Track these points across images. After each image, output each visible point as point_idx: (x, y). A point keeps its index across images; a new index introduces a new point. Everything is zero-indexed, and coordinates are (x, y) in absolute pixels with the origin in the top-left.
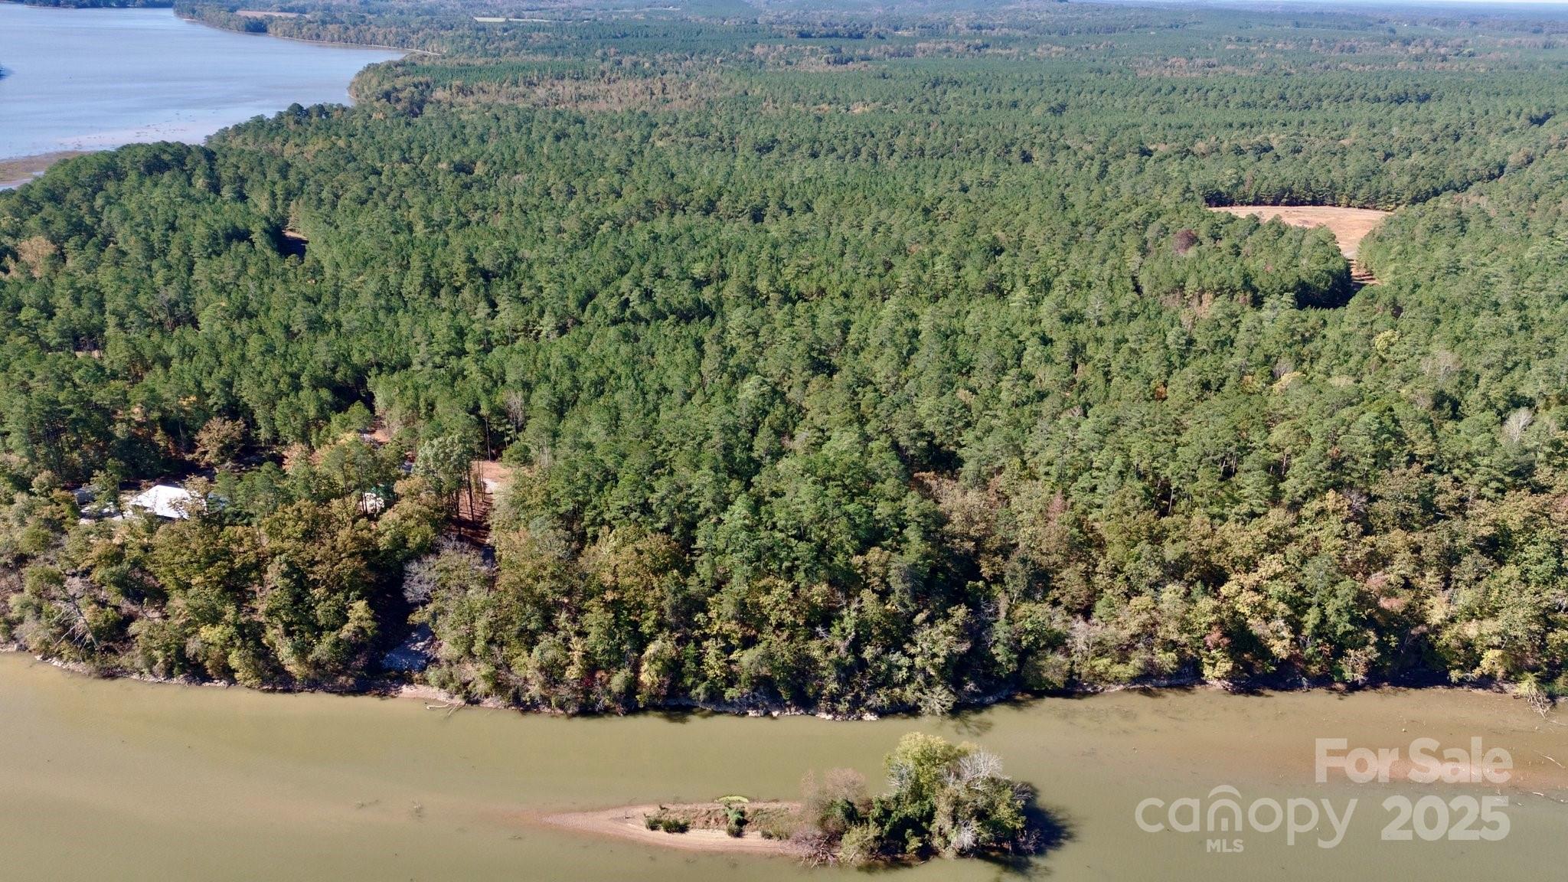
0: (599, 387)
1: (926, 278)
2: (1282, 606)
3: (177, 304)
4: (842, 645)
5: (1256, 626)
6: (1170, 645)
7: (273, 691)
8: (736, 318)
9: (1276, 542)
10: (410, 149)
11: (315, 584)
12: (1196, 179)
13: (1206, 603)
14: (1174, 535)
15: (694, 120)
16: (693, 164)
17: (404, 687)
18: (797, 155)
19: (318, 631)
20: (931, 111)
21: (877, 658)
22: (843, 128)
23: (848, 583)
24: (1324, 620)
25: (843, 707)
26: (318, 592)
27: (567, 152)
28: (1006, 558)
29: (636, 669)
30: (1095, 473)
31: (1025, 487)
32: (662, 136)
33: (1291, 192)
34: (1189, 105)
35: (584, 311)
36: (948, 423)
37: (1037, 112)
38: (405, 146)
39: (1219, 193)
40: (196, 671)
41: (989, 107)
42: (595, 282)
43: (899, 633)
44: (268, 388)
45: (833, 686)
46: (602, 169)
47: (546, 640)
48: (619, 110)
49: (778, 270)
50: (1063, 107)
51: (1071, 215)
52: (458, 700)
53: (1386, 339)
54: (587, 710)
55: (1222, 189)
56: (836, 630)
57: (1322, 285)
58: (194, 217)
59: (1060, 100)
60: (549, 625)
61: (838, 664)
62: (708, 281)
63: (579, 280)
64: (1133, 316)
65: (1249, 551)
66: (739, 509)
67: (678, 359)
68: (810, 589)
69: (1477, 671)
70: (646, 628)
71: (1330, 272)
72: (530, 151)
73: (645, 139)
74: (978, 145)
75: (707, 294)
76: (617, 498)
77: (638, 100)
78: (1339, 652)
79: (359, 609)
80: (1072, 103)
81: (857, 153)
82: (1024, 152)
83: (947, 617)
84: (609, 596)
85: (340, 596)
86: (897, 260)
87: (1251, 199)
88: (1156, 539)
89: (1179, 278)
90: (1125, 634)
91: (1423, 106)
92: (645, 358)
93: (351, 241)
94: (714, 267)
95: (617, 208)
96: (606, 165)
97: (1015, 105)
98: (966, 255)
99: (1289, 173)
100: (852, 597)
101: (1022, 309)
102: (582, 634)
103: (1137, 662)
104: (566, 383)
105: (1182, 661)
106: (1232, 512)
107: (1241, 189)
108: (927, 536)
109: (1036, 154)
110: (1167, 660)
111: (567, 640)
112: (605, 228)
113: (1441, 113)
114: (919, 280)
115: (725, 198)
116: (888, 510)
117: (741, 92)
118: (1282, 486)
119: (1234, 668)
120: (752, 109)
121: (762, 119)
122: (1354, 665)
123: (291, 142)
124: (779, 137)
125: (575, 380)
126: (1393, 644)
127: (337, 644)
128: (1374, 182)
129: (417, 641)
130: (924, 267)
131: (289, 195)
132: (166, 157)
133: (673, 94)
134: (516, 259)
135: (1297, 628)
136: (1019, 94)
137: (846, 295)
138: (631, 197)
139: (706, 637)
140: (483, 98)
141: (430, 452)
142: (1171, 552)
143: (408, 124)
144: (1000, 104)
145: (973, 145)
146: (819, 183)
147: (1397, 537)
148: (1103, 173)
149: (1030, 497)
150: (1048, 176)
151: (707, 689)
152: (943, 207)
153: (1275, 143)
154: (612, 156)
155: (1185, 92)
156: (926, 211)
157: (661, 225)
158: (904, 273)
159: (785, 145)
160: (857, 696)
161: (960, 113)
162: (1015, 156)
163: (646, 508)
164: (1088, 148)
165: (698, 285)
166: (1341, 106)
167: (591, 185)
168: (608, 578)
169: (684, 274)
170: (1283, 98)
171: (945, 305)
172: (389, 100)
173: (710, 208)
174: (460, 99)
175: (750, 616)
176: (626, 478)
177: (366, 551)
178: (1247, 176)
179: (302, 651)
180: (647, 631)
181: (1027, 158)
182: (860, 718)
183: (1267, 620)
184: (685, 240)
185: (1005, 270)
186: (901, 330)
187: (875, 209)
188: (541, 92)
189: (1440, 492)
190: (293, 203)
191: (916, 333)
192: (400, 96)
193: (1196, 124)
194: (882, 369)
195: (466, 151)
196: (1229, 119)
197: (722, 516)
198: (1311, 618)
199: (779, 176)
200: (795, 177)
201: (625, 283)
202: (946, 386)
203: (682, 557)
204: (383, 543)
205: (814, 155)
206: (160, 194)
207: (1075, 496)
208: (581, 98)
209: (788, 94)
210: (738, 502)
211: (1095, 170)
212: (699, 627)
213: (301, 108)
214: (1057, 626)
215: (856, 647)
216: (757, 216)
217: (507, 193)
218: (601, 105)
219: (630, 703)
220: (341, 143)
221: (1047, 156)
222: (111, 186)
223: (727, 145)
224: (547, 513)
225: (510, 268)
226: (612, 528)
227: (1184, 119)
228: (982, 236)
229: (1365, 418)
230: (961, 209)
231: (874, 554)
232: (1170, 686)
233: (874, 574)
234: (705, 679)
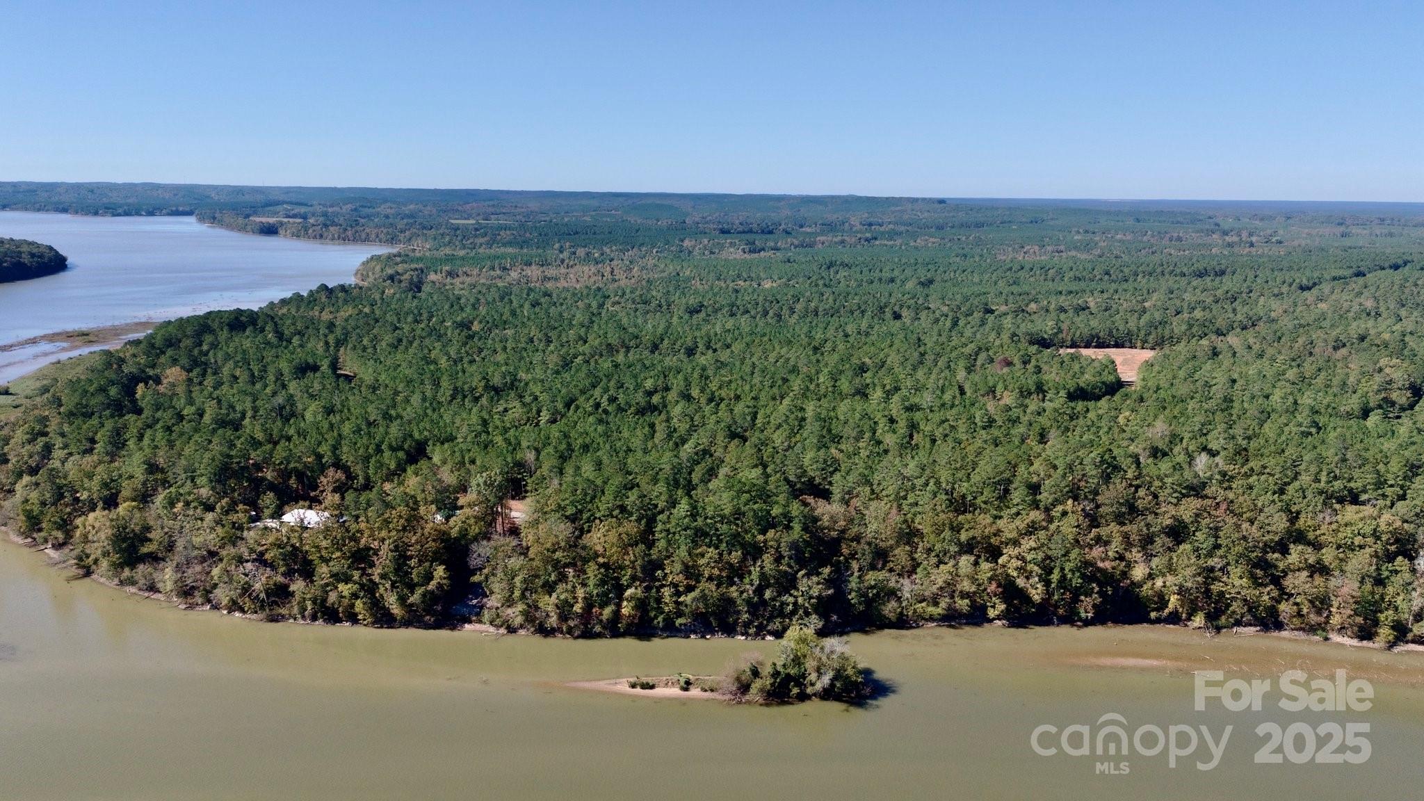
0: (586, 448)
1: (812, 387)
2: (1036, 568)
3: (284, 407)
4: (751, 590)
5: (1021, 582)
6: (964, 595)
7: (382, 627)
8: (677, 411)
9: (1032, 529)
10: (421, 315)
11: (411, 557)
12: (1025, 327)
13: (985, 566)
14: (966, 526)
15: (638, 293)
16: (640, 321)
17: (466, 625)
18: (719, 315)
19: (412, 587)
20: (825, 285)
21: (773, 599)
22: (755, 297)
23: (754, 552)
24: (1064, 577)
25: (752, 631)
26: (413, 562)
27: (542, 315)
28: (859, 542)
29: (619, 606)
30: (917, 493)
31: (874, 504)
32: (614, 304)
33: (1099, 338)
34: (1032, 279)
35: (569, 409)
36: (823, 470)
37: (910, 285)
38: (416, 312)
39: (1044, 339)
40: (330, 615)
41: (872, 282)
42: (576, 392)
43: (787, 583)
44: (361, 451)
45: (745, 616)
46: (571, 325)
47: (561, 587)
48: (578, 287)
49: (706, 384)
50: (931, 282)
51: (922, 349)
52: (503, 631)
53: (1125, 417)
54: (588, 634)
55: (1046, 336)
56: (747, 580)
57: (1097, 391)
58: (277, 357)
59: (929, 276)
60: (563, 578)
61: (748, 602)
62: (656, 391)
63: (564, 391)
64: (952, 406)
65: (1014, 535)
66: (683, 507)
67: (638, 432)
68: (730, 554)
69: (1167, 611)
70: (624, 581)
71: (1103, 383)
72: (513, 313)
73: (601, 306)
74: (860, 308)
75: (656, 399)
76: (604, 504)
77: (592, 280)
78: (1076, 599)
79: (440, 571)
80: (938, 279)
81: (766, 313)
82: (895, 313)
83: (818, 574)
84: (601, 560)
85: (427, 564)
86: (792, 377)
87: (1069, 343)
88: (956, 529)
89: (991, 384)
90: (934, 589)
91: (1218, 279)
92: (615, 434)
93: (395, 370)
94: (660, 382)
95: (585, 349)
96: (574, 323)
97: (892, 280)
98: (841, 372)
99: (1096, 324)
100: (757, 558)
101: (879, 404)
102: (584, 585)
103: (944, 603)
104: (564, 446)
105: (973, 605)
106: (1005, 513)
107: (1060, 336)
108: (805, 529)
109: (905, 313)
110: (963, 604)
111: (574, 587)
112: (579, 360)
113: (1229, 284)
114: (808, 389)
115: (666, 342)
116: (780, 510)
117: (674, 274)
118: (1038, 497)
119: (1006, 609)
120: (684, 285)
121: (692, 292)
122: (1086, 607)
123: (327, 310)
124: (705, 304)
125: (569, 445)
126: (1110, 593)
127: (424, 595)
128: (1159, 330)
129: (472, 599)
130: (811, 380)
131: (339, 343)
132: (243, 319)
133: (619, 274)
134: (516, 380)
135: (1047, 583)
136: (896, 273)
137: (755, 398)
138: (593, 341)
139: (663, 586)
140: (468, 280)
141: (481, 481)
142: (964, 536)
143: (414, 297)
144: (880, 280)
145: (855, 307)
146: (737, 332)
147: (1114, 527)
148: (955, 323)
149: (875, 510)
150: (911, 328)
151: (664, 620)
152: (829, 345)
153: (1092, 305)
154: (578, 316)
155: (1031, 269)
156: (816, 349)
157: (620, 358)
158: (796, 384)
159: (710, 309)
160: (762, 623)
161: (848, 286)
162: (888, 315)
163: (623, 509)
164: (945, 309)
165: (650, 394)
166: (1152, 279)
167: (564, 335)
168: (599, 548)
169: (638, 386)
170: (1107, 273)
171: (824, 402)
172: (393, 281)
173: (655, 347)
174: (449, 280)
175: (691, 572)
176: (610, 490)
177: (443, 536)
178: (1064, 327)
179: (402, 600)
180: (625, 583)
181: (897, 316)
182: (763, 639)
183: (1027, 578)
184: (639, 366)
185: (868, 381)
186: (793, 416)
187: (777, 348)
188: (514, 274)
189: (1139, 498)
190: (342, 349)
191: (804, 419)
192: (402, 278)
193: (1033, 292)
194: (779, 438)
195: (464, 315)
196: (1060, 289)
197: (672, 511)
198: (1055, 576)
199: (705, 329)
200: (718, 329)
201: (597, 392)
202: (822, 445)
203: (646, 538)
204: (454, 533)
205: (732, 315)
206: (246, 341)
207: (906, 508)
208: (546, 279)
209: (712, 274)
210: (683, 502)
211: (948, 324)
212: (659, 580)
213: (326, 287)
214: (892, 584)
215: (760, 591)
216: (691, 352)
217: (501, 341)
218: (562, 284)
219: (614, 629)
220: (367, 310)
221: (913, 314)
222: (208, 338)
223: (665, 307)
224: (558, 515)
225: (513, 384)
226: (601, 521)
227: (1026, 288)
228: (855, 361)
229: (1092, 455)
230: (841, 347)
231: (771, 534)
232: (967, 624)
233: (771, 547)
234: (662, 613)
